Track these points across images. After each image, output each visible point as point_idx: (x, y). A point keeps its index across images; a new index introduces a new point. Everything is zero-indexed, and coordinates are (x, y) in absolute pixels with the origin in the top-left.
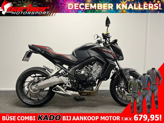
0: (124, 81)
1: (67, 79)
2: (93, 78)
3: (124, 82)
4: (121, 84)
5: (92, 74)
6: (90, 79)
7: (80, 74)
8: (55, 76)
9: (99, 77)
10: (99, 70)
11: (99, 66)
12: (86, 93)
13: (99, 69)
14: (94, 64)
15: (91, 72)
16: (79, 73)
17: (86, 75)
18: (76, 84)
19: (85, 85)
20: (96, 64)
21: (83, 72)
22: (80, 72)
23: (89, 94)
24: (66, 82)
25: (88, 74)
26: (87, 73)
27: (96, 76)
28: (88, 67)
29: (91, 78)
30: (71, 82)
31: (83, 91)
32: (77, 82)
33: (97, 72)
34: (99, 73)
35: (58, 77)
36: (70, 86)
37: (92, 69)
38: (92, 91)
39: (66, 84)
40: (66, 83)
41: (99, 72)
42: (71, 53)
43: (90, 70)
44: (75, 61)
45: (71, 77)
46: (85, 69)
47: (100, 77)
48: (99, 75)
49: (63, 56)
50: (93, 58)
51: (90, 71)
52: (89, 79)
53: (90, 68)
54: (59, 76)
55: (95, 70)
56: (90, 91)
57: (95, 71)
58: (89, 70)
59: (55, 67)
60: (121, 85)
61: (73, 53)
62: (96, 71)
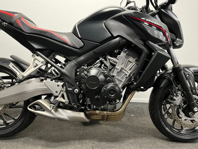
0: (182, 93)
1: (58, 86)
2: (117, 85)
3: (181, 95)
4: (175, 98)
5: (113, 76)
6: (109, 87)
7: (87, 76)
8: (34, 79)
9: (130, 83)
10: (131, 69)
11: (131, 59)
12: (101, 116)
13: (130, 65)
14: (119, 53)
15: (113, 72)
16: (86, 72)
17: (101, 77)
18: (80, 97)
19: (99, 99)
20: (123, 54)
21: (93, 72)
22: (88, 72)
23: (106, 117)
24: (56, 92)
25: (106, 76)
26: (103, 73)
27: (123, 81)
28: (106, 60)
29: (112, 85)
30: (67, 91)
31: (93, 112)
32: (81, 93)
33: (126, 73)
34: (130, 75)
35: (42, 80)
36: (66, 100)
37: (113, 66)
38: (111, 111)
39: (57, 97)
40: (56, 94)
41: (130, 72)
42: (71, 30)
43: (110, 67)
44: (78, 47)
45: (67, 81)
46: (99, 65)
47: (132, 84)
48: (130, 80)
49: (51, 34)
50: (118, 39)
51: (110, 70)
52: (106, 88)
53: (111, 64)
54: (43, 78)
55: (122, 68)
56: (109, 111)
57: (121, 71)
58: (107, 67)
59: (33, 58)
60: (175, 100)
61: (75, 29)
62: (123, 71)
